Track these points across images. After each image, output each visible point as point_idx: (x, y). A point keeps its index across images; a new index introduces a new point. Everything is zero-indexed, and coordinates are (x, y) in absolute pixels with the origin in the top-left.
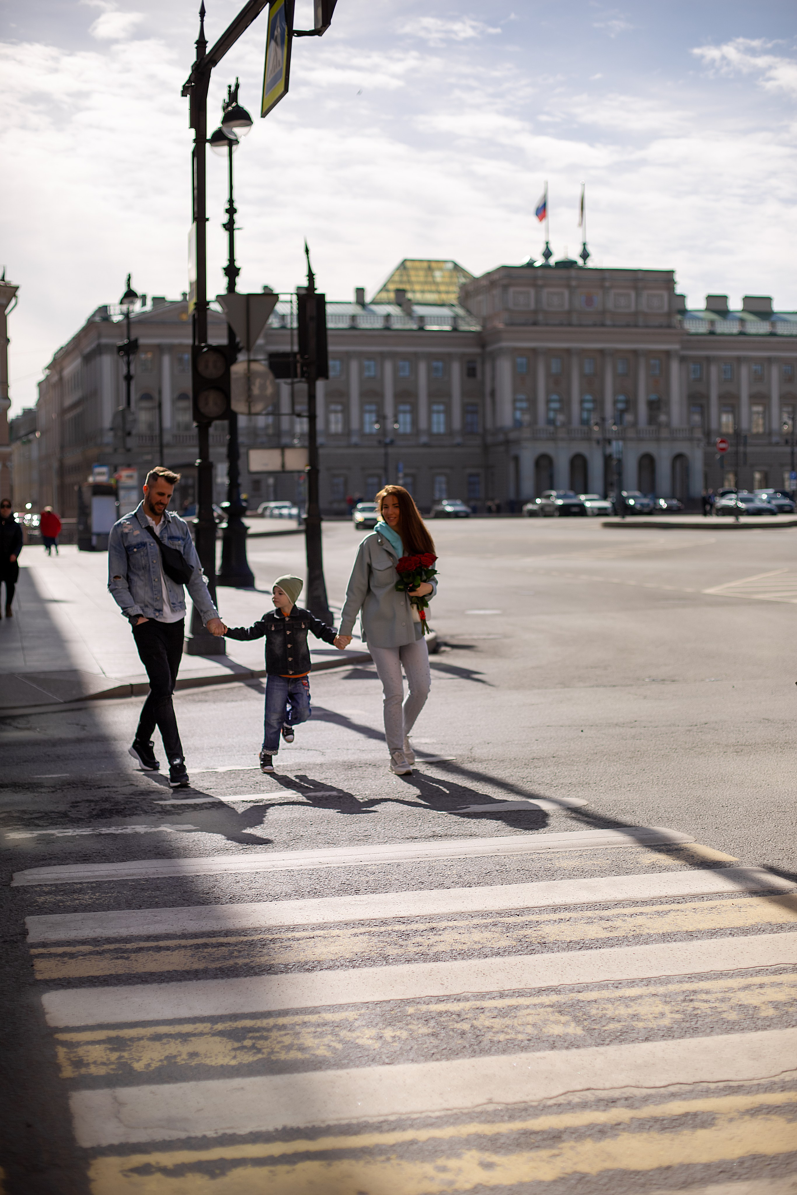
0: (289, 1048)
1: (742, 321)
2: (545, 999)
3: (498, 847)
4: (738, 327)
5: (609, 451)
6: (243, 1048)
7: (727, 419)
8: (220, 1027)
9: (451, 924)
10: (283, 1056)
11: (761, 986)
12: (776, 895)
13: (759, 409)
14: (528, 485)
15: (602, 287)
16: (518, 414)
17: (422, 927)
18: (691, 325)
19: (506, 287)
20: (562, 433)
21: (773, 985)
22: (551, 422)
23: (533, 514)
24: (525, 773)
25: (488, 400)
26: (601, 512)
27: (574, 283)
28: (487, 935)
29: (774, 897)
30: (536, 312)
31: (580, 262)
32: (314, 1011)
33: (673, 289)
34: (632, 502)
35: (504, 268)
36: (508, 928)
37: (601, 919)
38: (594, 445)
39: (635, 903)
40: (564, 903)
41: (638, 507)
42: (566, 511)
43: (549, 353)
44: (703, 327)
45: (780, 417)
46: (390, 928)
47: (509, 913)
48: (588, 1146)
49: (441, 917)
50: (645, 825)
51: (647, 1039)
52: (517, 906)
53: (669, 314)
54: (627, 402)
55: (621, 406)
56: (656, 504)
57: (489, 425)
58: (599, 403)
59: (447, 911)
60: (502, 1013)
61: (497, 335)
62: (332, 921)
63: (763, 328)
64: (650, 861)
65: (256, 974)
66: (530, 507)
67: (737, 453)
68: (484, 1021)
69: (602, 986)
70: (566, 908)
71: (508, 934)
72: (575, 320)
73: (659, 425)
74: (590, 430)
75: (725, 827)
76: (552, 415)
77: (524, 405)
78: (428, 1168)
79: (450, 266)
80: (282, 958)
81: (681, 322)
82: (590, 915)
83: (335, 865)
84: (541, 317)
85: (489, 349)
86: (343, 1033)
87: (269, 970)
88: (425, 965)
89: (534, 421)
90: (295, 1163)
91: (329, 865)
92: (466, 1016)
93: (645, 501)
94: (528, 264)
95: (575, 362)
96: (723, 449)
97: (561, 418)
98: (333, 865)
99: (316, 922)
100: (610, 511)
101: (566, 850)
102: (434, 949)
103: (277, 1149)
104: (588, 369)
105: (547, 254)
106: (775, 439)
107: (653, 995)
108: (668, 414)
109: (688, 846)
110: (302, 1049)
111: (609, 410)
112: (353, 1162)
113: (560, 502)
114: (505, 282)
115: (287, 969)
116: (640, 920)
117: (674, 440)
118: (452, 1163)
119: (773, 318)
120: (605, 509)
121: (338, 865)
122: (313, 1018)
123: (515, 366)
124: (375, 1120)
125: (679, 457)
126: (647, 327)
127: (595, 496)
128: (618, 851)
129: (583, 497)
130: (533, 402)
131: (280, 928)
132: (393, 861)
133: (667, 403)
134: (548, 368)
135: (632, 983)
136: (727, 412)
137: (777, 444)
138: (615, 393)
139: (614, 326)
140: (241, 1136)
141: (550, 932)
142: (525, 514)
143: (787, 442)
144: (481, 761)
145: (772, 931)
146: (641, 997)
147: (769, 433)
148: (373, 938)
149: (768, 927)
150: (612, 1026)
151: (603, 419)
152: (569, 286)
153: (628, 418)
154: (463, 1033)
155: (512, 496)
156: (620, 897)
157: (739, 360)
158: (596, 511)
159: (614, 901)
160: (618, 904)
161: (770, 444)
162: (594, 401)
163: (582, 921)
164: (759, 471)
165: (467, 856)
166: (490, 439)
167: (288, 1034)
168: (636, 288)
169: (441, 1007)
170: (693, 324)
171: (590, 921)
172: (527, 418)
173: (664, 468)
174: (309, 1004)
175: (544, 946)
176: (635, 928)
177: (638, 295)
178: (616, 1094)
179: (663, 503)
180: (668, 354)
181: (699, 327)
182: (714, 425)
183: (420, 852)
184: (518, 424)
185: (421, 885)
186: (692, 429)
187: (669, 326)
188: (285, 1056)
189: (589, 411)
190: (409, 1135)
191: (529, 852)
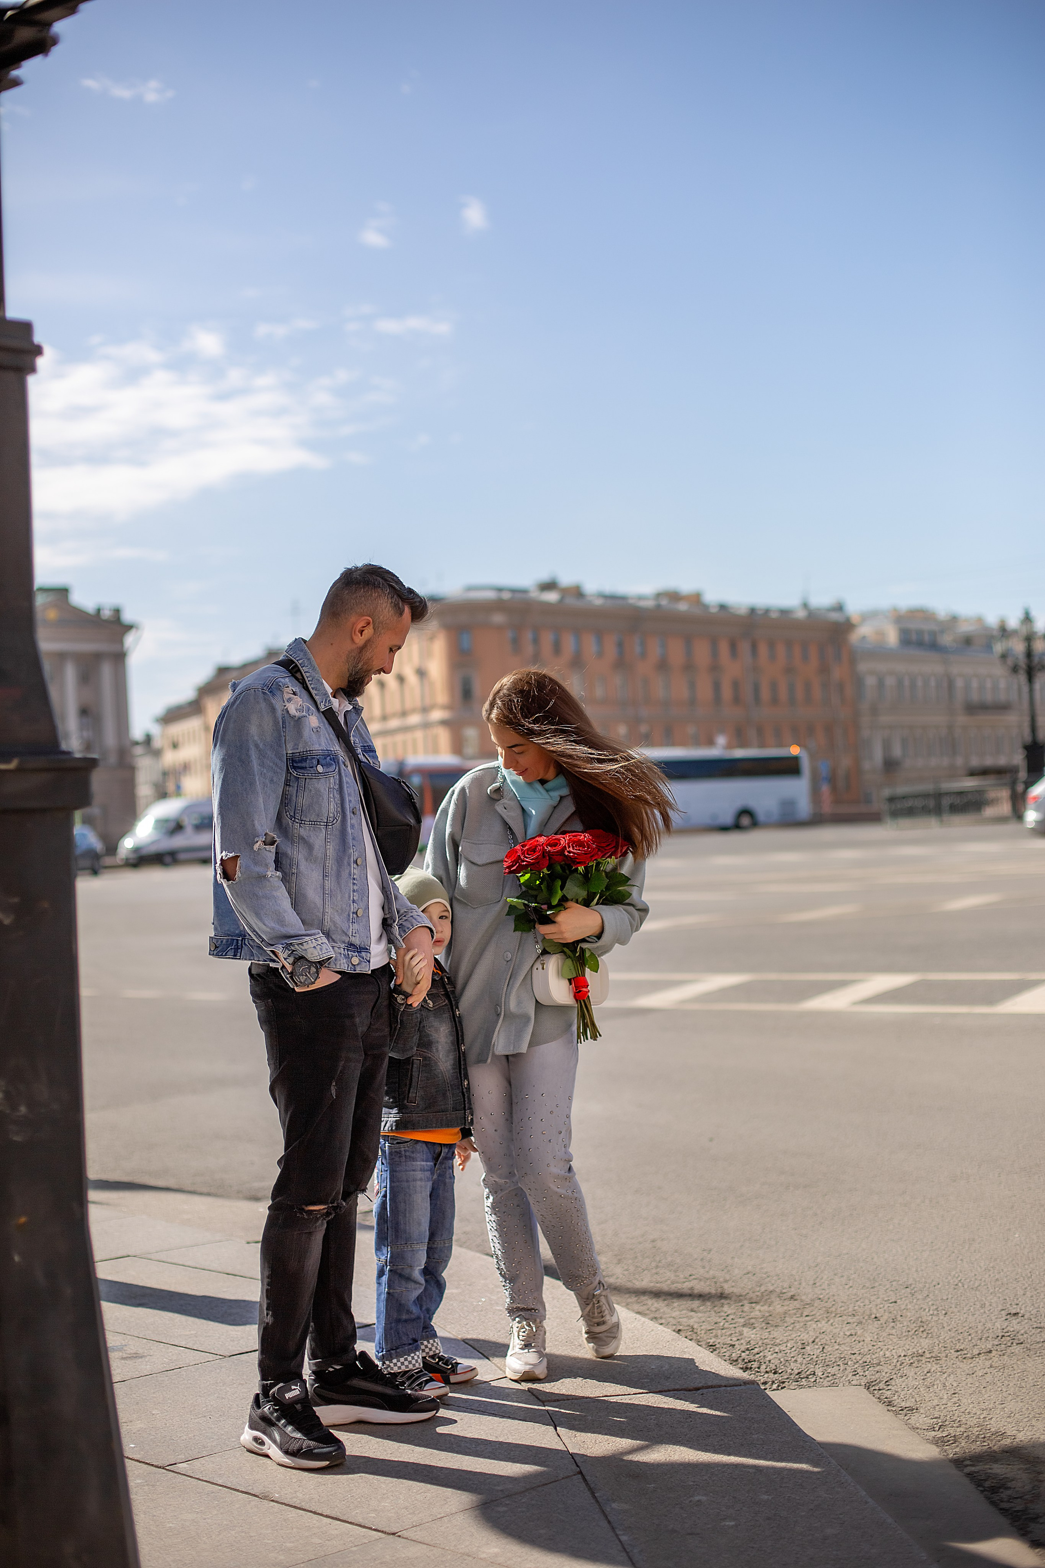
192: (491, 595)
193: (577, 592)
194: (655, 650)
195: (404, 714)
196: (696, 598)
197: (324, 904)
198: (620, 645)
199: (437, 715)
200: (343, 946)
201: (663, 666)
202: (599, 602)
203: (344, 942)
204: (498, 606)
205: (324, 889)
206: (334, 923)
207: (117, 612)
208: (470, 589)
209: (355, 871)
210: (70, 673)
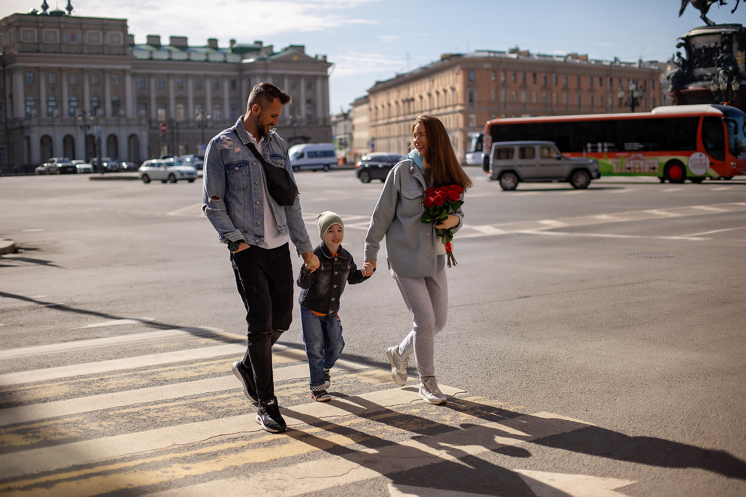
0: (55, 434)
1: (170, 52)
2: (178, 403)
3: (118, 341)
4: (167, 55)
5: (89, 132)
6: (29, 437)
7: (161, 112)
8: (10, 430)
9: (111, 376)
10: (53, 438)
11: (288, 388)
12: (278, 351)
13: (180, 106)
14: (36, 155)
15: (81, 29)
16: (28, 110)
17: (96, 379)
18: (138, 54)
19: (18, 27)
20: (57, 122)
21: (293, 387)
22: (50, 114)
23: (42, 173)
24: (110, 308)
25: (8, 100)
26: (86, 171)
27: (63, 26)
28: (133, 379)
29: (277, 352)
30: (38, 44)
31: (67, 12)
32: (58, 418)
33: (127, 31)
34: (105, 164)
35: (17, 15)
36: (143, 376)
37: (191, 368)
38: (79, 129)
39: (206, 360)
40: (168, 363)
41: (109, 168)
42: (64, 171)
43: (48, 70)
44: (145, 55)
45: (194, 112)
46: (78, 381)
47: (140, 369)
48: (232, 456)
49: (104, 374)
50: (194, 326)
51: (240, 414)
52: (143, 366)
53: (124, 47)
54: (98, 101)
55: (95, 104)
56: (120, 165)
57: (9, 117)
58: (81, 102)
59: (106, 371)
60: (162, 410)
61: (13, 58)
62: (43, 380)
63: (183, 56)
64: (204, 342)
65: (14, 406)
66: (40, 168)
67: (172, 133)
68: (151, 414)
69: (207, 395)
70: (170, 365)
71: (145, 378)
72: (64, 49)
73: (120, 116)
74: (76, 119)
75: (238, 325)
76: (50, 110)
77: (32, 104)
78: (158, 472)
80: (24, 398)
81: (132, 52)
82: (185, 367)
83: (28, 356)
84: (41, 47)
85: (8, 67)
86: (80, 426)
87: (21, 404)
88: (106, 394)
89: (39, 114)
90: (88, 478)
91: (25, 356)
92: (142, 413)
93: (114, 163)
94: (32, 12)
95: (65, 76)
96: (164, 130)
97: (56, 112)
98: (27, 356)
99: (34, 381)
100: (92, 170)
101: (156, 340)
102: (109, 388)
103: (75, 474)
104: (73, 81)
105: (45, 6)
106: (191, 125)
107: (235, 396)
108: (125, 109)
109: (222, 334)
110: (61, 434)
111: (87, 107)
112: (118, 474)
113: (60, 165)
114: (18, 24)
115: (30, 402)
116: (212, 367)
117: (129, 125)
118: (168, 469)
119: (189, 50)
120: (88, 169)
121: (30, 355)
122: (60, 421)
123: (25, 79)
124: (119, 457)
125: (132, 136)
126: (110, 54)
127: (82, 161)
128: (185, 338)
129: (74, 162)
130: (38, 101)
131: (15, 386)
132: (61, 352)
133: (124, 102)
134: (47, 80)
135: (222, 392)
136: (161, 108)
137: (193, 128)
138: (91, 96)
139: (89, 53)
140: (52, 471)
141: (168, 375)
142: (36, 173)
143: (199, 127)
144: (80, 304)
145: (282, 366)
146: (229, 398)
147: (187, 121)
148: (71, 386)
149: (280, 365)
150: (220, 410)
151: (84, 113)
152: (60, 28)
153: (100, 112)
154: (145, 420)
155: (26, 162)
156: (197, 358)
157: (168, 76)
158: (82, 171)
159: (194, 360)
160: (197, 361)
161: (188, 128)
162: (77, 101)
163: (182, 370)
164: (183, 144)
165: (102, 346)
166: (10, 126)
167: (50, 429)
168: (102, 30)
169: (127, 411)
170: (139, 53)
171: (186, 369)
172: (34, 112)
173: (123, 144)
174: (54, 416)
175: (166, 382)
176: (211, 371)
177: (104, 35)
178: (236, 436)
179: (124, 165)
180: (124, 71)
181: (143, 55)
182: (153, 116)
183: (75, 346)
184: (28, 116)
185: (83, 361)
186: (140, 119)
187: (124, 54)
188: (54, 438)
189: (74, 107)
190: (140, 461)
191: (136, 342)
192: (486, 54)
193: (528, 54)
194: (562, 81)
195: (446, 107)
196: (585, 58)
197: (244, 220)
198: (545, 78)
199: (459, 108)
200: (253, 236)
201: (566, 88)
202: (537, 58)
203: (253, 234)
204: (487, 60)
205: (244, 214)
206: (248, 228)
207: (325, 57)
208: (478, 51)
209: (256, 207)
210: (303, 84)
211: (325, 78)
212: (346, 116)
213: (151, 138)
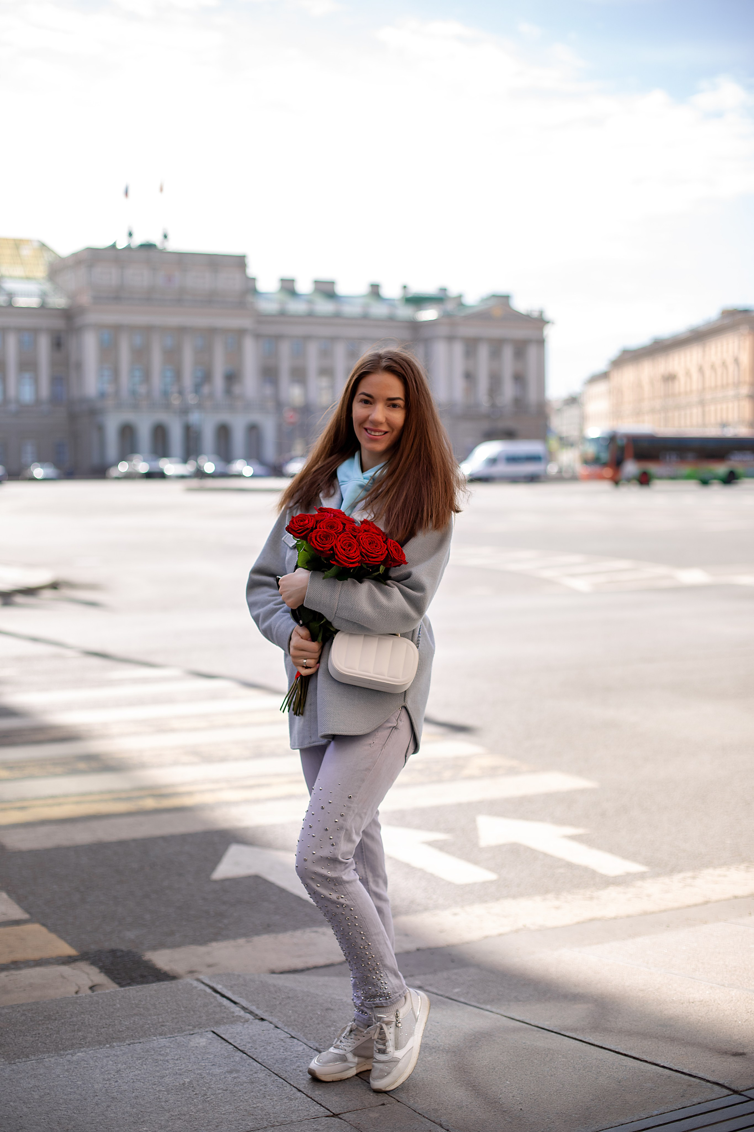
1: (311, 302)
4: (307, 307)
5: (188, 420)
7: (296, 391)
13: (325, 381)
14: (112, 450)
15: (181, 269)
16: (103, 385)
18: (263, 305)
19: (91, 266)
20: (143, 403)
22: (134, 393)
26: (182, 477)
27: (154, 265)
31: (160, 245)
33: (245, 272)
38: (174, 414)
42: (149, 476)
43: (132, 329)
44: (275, 307)
53: (242, 294)
54: (204, 374)
55: (199, 375)
57: (75, 395)
58: (178, 375)
61: (84, 310)
63: (329, 308)
66: (115, 471)
72: (155, 299)
73: (234, 397)
74: (170, 400)
76: (134, 386)
77: (108, 374)
79: (36, 245)
81: (254, 302)
84: (123, 293)
85: (75, 323)
89: (118, 392)
94: (110, 246)
95: (156, 338)
97: (142, 390)
100: (189, 476)
105: (130, 238)
108: (243, 386)
111: (188, 382)
113: (143, 467)
114: (89, 261)
117: (248, 410)
119: (338, 299)
120: (186, 473)
123: (100, 340)
125: (252, 427)
126: (221, 307)
127: (174, 460)
129: (162, 463)
130: (116, 374)
133: (242, 376)
134: (130, 342)
136: (296, 384)
138: (193, 367)
139: (192, 301)
142: (110, 477)
151: (182, 391)
152: (149, 267)
153: (206, 390)
155: (97, 460)
157: (307, 337)
162: (174, 374)
166: (75, 409)
168: (213, 270)
172: (110, 389)
173: (238, 436)
177: (215, 278)
180: (242, 330)
181: (272, 307)
182: (284, 397)
184: (102, 395)
186: (264, 401)
187: (242, 306)
189: (169, 383)
199: (745, 390)
207: (542, 312)
210: (508, 353)
211: (541, 342)
212: (573, 401)
213: (280, 429)
